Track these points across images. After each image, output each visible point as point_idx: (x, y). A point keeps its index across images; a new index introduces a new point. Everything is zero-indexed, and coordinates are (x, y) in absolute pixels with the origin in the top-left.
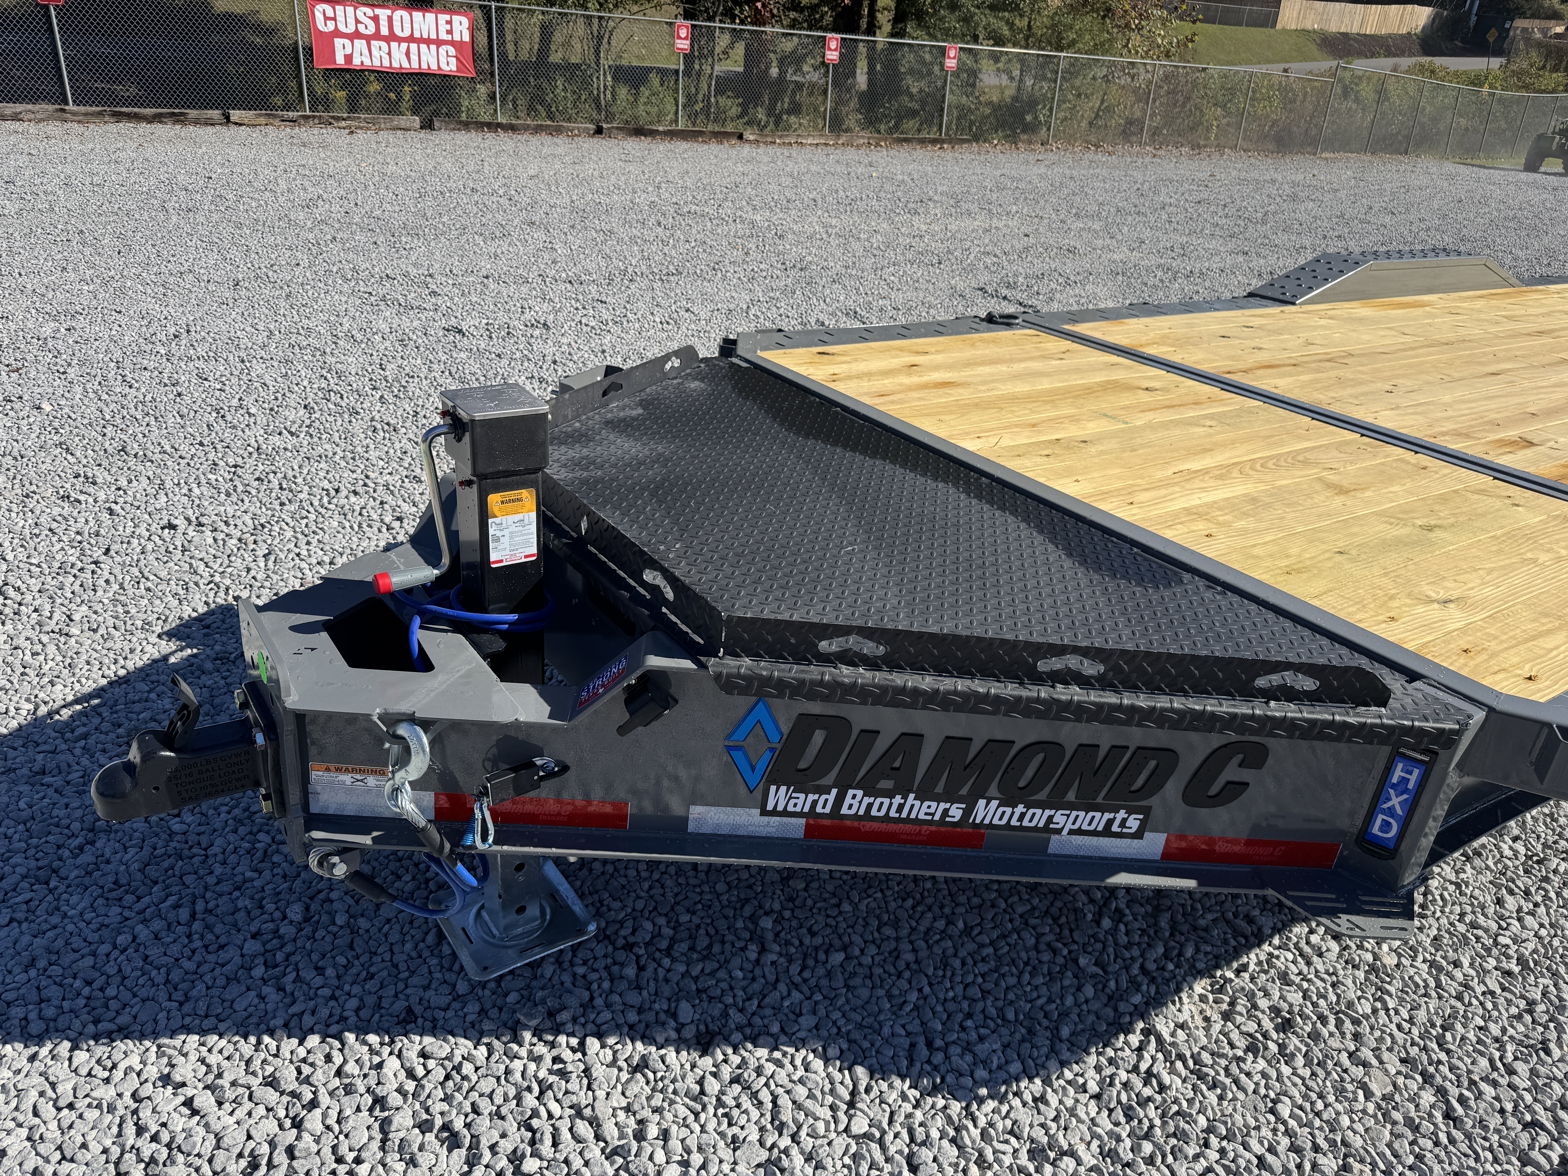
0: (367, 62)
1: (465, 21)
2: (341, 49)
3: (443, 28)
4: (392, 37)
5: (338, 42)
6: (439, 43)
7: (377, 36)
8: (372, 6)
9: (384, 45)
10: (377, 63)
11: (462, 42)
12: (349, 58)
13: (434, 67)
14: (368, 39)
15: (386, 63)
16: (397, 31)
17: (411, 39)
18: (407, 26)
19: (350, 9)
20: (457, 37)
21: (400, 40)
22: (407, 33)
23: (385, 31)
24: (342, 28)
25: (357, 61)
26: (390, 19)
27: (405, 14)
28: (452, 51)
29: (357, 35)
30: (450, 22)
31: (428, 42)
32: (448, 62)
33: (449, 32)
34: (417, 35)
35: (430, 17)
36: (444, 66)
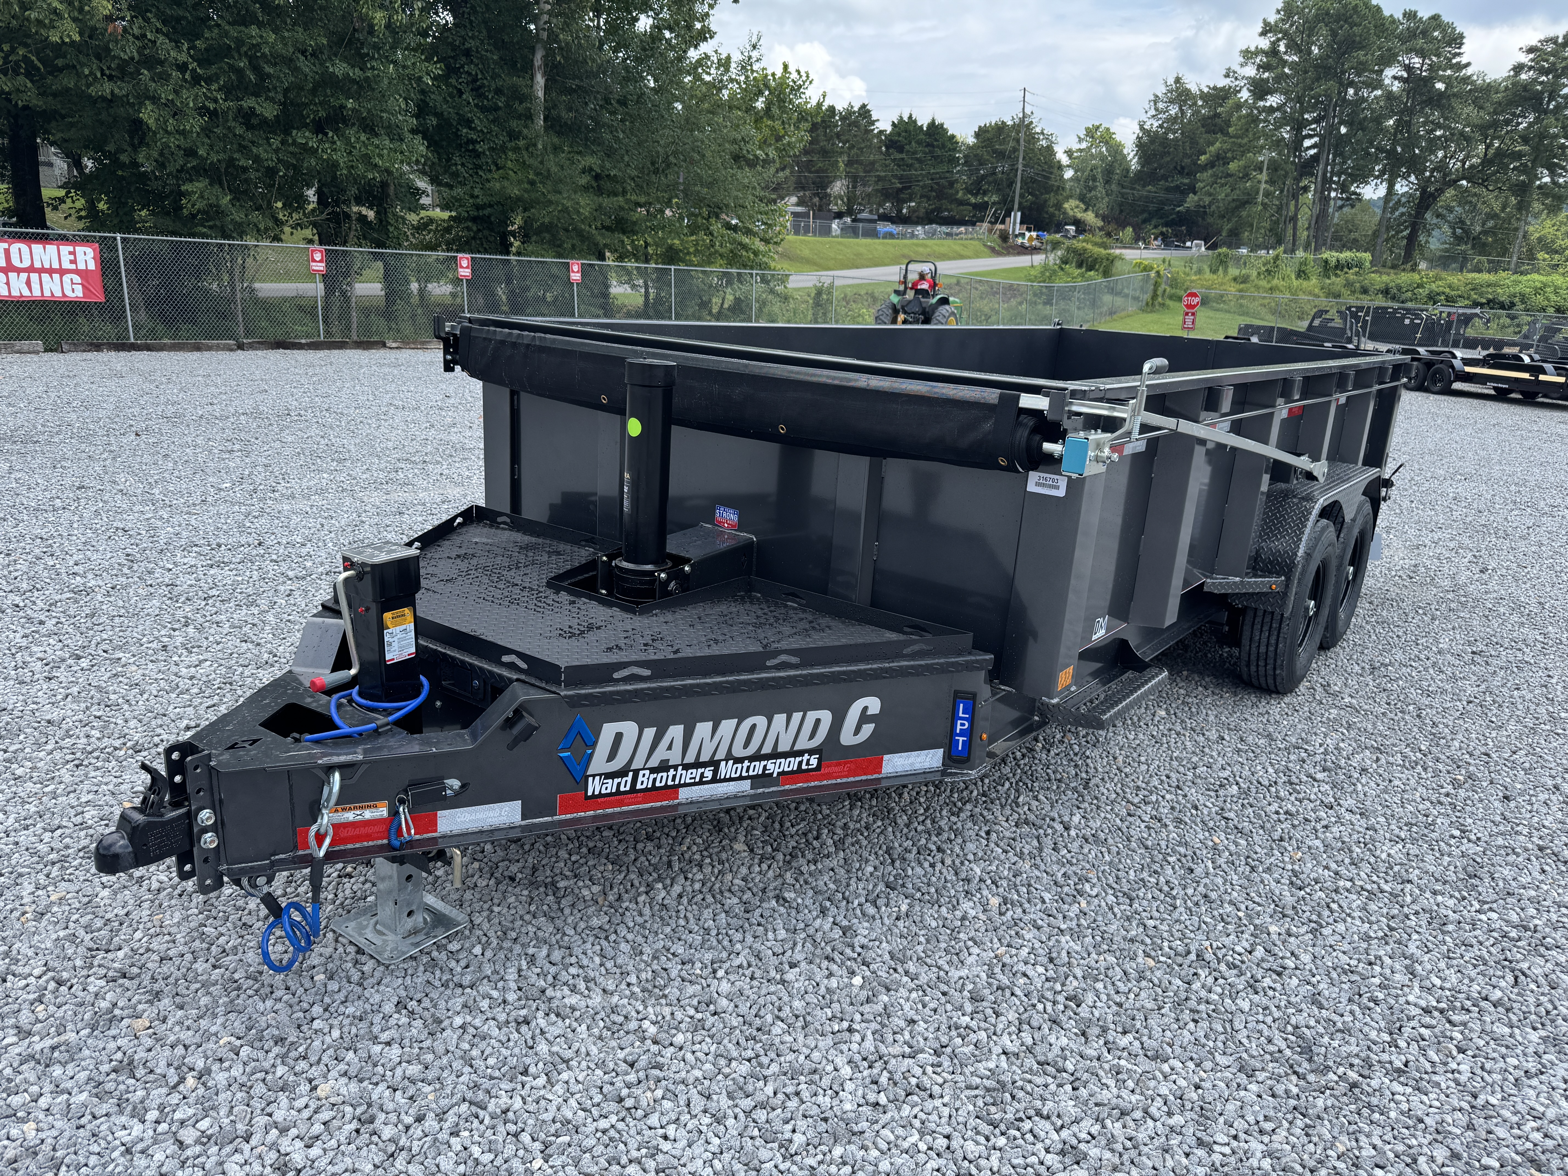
1: (90, 252)
3: (66, 258)
4: (10, 268)
6: (62, 272)
9: (2, 276)
11: (87, 271)
13: (58, 294)
15: (4, 292)
16: (16, 262)
17: (31, 269)
18: (27, 257)
20: (81, 266)
21: (19, 270)
22: (26, 264)
23: (2, 263)
26: (7, 252)
27: (24, 247)
28: (77, 279)
30: (73, 253)
31: (51, 271)
32: (73, 289)
33: (73, 262)
34: (37, 265)
35: (51, 249)
36: (69, 293)
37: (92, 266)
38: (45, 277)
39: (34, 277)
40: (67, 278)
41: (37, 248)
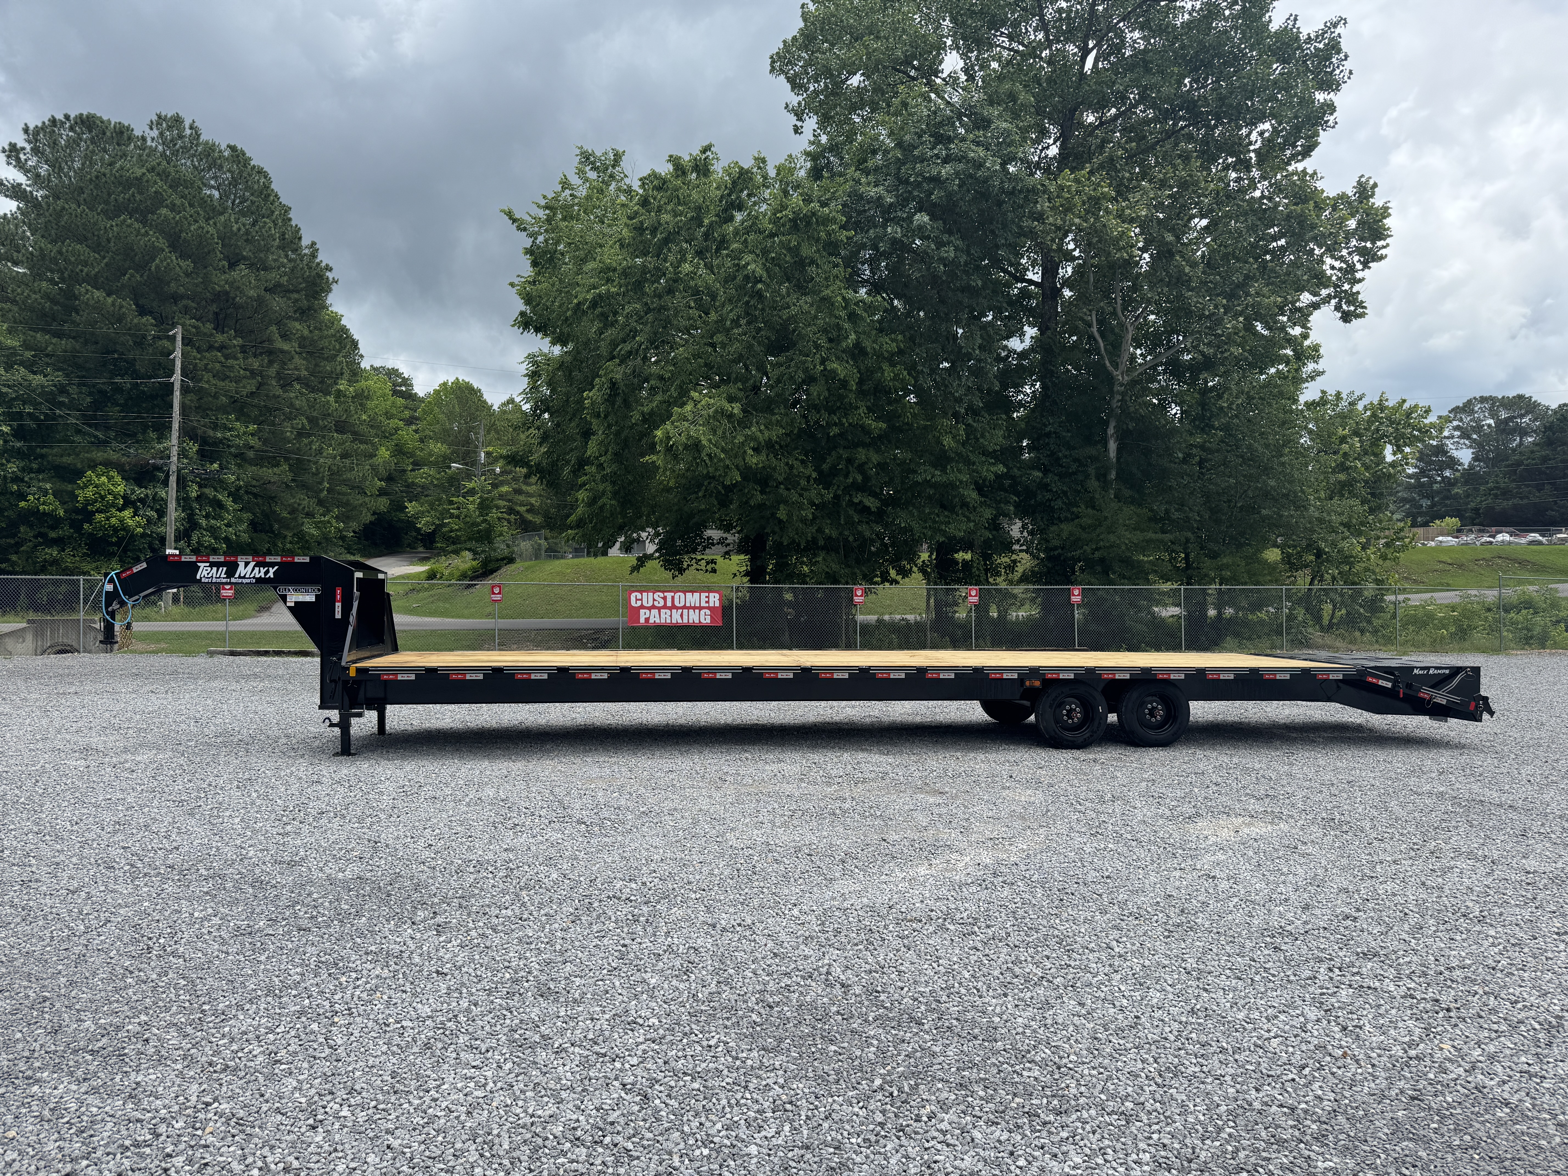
0: (658, 621)
1: (717, 596)
2: (643, 615)
3: (704, 599)
4: (674, 607)
5: (642, 611)
6: (700, 608)
7: (665, 607)
8: (663, 592)
9: (668, 611)
10: (663, 621)
11: (714, 607)
12: (647, 620)
13: (697, 621)
14: (659, 609)
15: (668, 621)
16: (677, 604)
17: (684, 607)
18: (683, 599)
19: (651, 594)
20: (711, 605)
21: (677, 608)
22: (682, 604)
23: (669, 604)
24: (645, 604)
25: (651, 621)
26: (673, 598)
27: (682, 595)
28: (708, 612)
29: (653, 607)
30: (708, 597)
31: (694, 608)
32: (705, 619)
33: (707, 602)
34: (688, 605)
35: (697, 595)
36: (703, 621)
37: (717, 604)
38: (691, 611)
39: (685, 611)
40: (703, 612)
41: (689, 595)
